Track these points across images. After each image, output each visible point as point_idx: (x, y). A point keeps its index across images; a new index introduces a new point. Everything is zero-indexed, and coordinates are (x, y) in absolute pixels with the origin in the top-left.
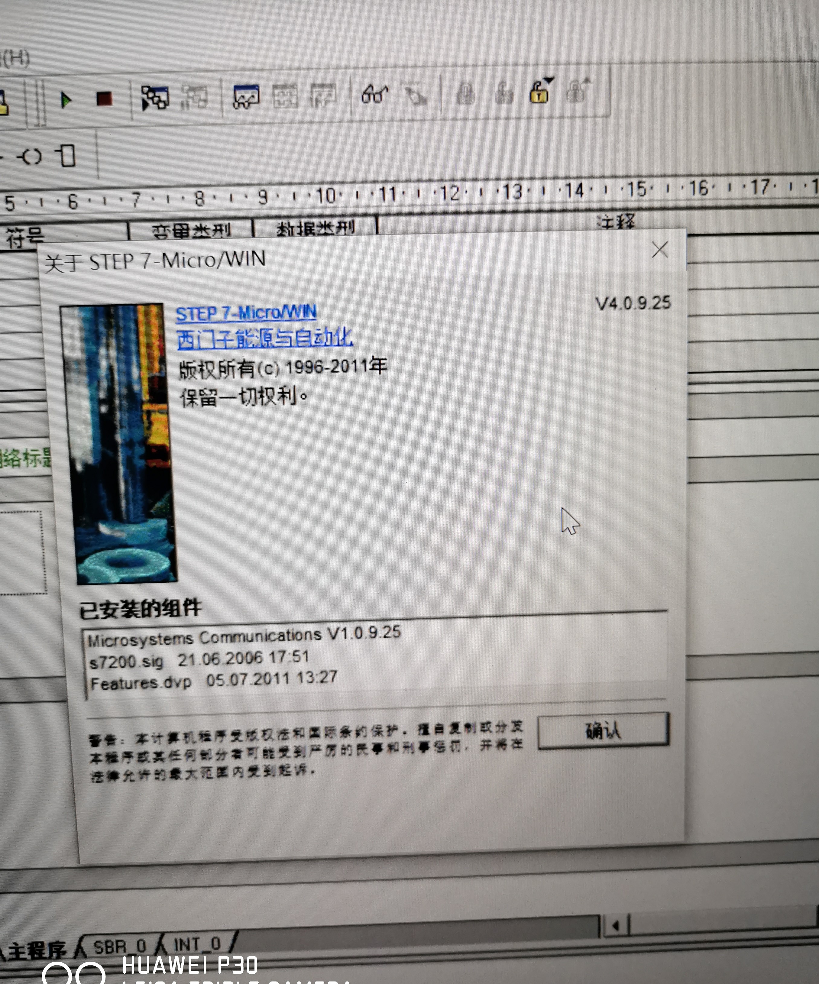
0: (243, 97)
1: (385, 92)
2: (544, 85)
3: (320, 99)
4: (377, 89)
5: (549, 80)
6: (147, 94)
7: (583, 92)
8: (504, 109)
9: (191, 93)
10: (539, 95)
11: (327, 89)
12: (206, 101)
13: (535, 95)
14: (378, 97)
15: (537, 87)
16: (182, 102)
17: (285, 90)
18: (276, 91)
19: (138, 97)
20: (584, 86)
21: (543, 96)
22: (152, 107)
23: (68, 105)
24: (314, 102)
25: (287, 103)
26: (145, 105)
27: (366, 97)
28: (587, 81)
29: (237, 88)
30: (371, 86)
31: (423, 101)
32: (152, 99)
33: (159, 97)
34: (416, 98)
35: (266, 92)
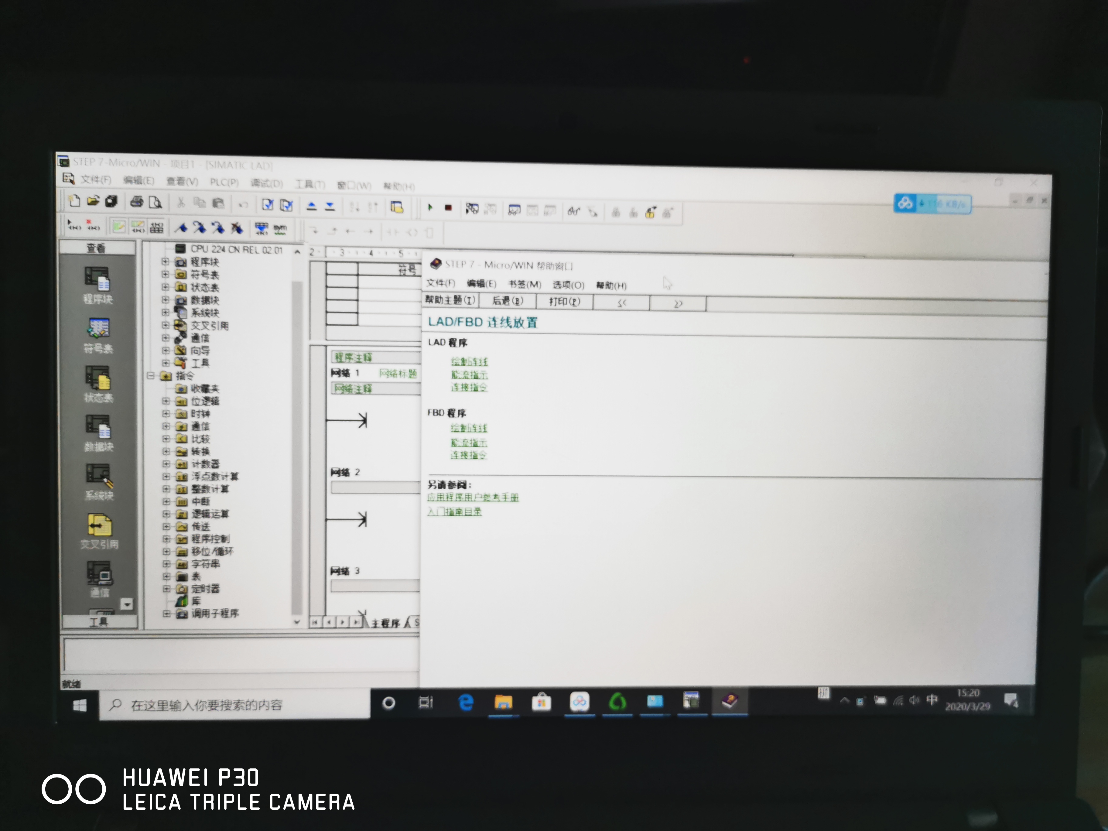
0: (513, 210)
1: (579, 210)
2: (652, 210)
3: (548, 212)
4: (575, 209)
5: (655, 208)
6: (469, 207)
7: (670, 214)
8: (634, 220)
9: (489, 207)
10: (650, 214)
11: (552, 208)
12: (496, 212)
13: (648, 214)
14: (575, 212)
15: (649, 210)
16: (485, 211)
17: (533, 208)
18: (528, 208)
19: (465, 208)
20: (672, 212)
21: (652, 215)
22: (471, 213)
23: (431, 210)
24: (546, 213)
25: (533, 214)
26: (467, 211)
27: (570, 212)
28: (672, 209)
29: (511, 206)
30: (572, 208)
31: (596, 215)
32: (471, 209)
33: (474, 209)
34: (593, 214)
35: (523, 207)
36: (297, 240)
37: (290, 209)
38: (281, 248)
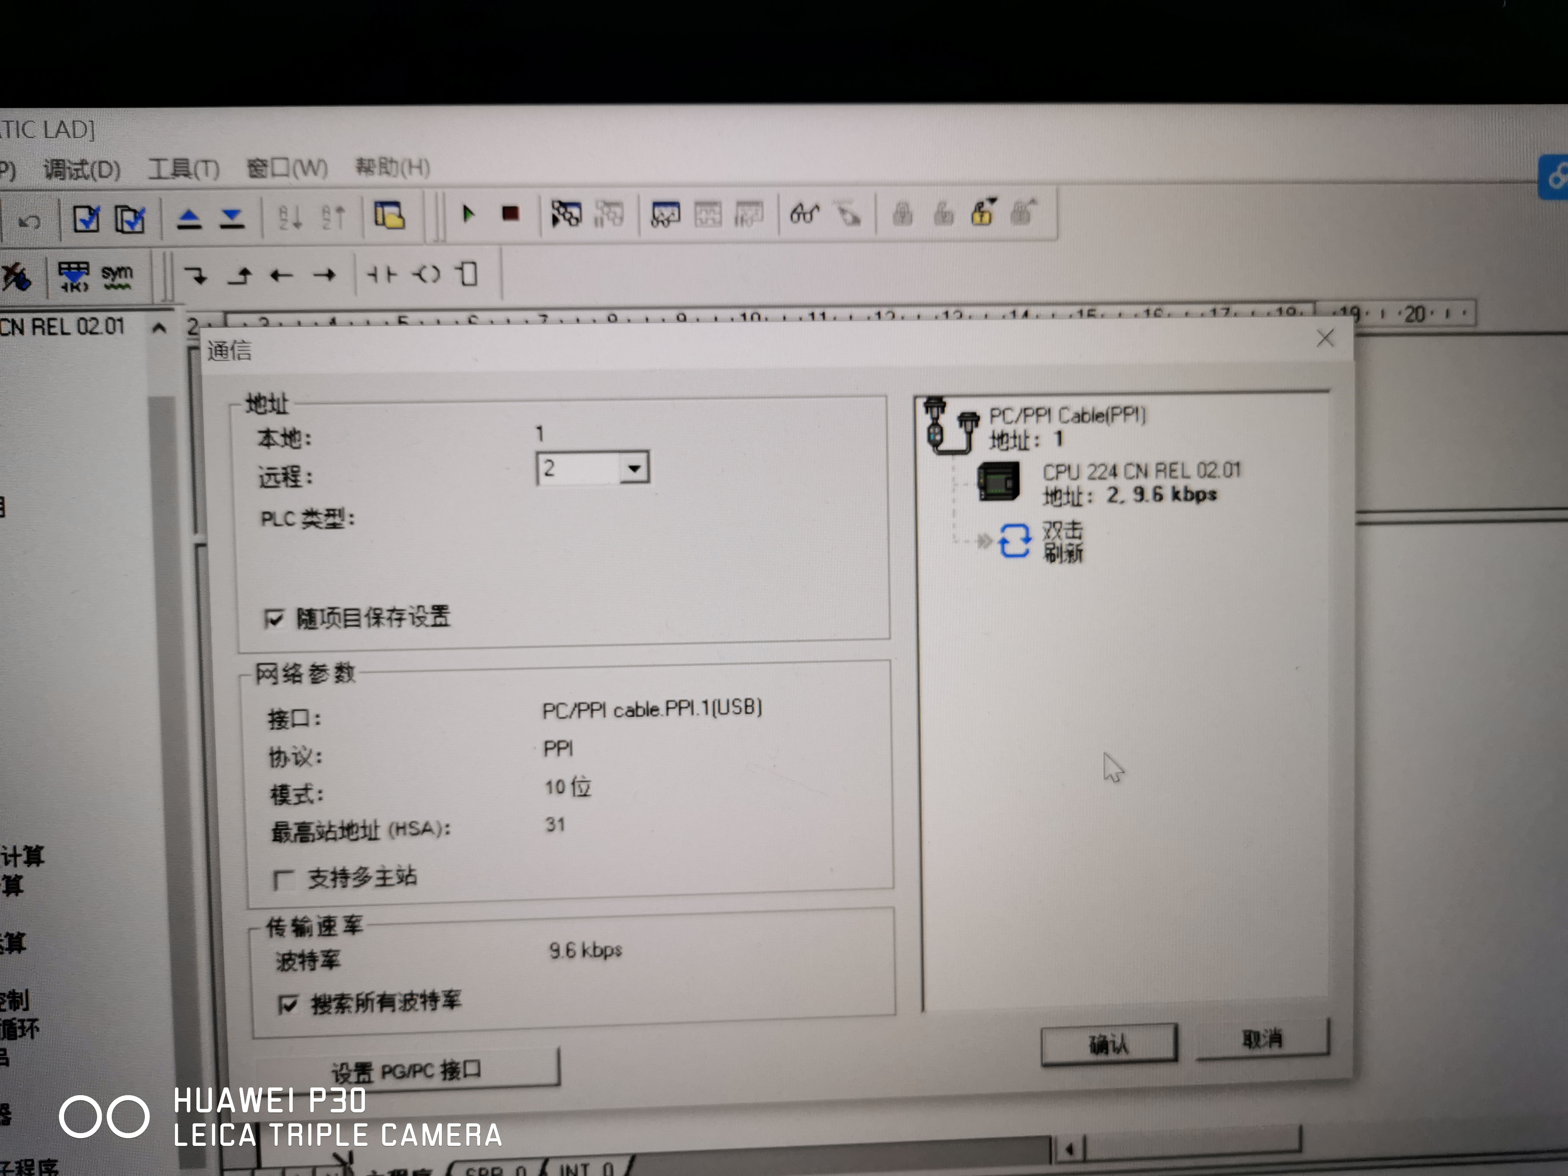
0: (662, 214)
1: (816, 211)
2: (987, 206)
3: (745, 218)
4: (807, 207)
5: (993, 200)
6: (558, 210)
7: (1028, 214)
8: (945, 230)
9: (606, 209)
10: (982, 216)
11: (754, 208)
12: (622, 219)
13: (977, 216)
14: (808, 216)
15: (979, 206)
16: (596, 220)
17: (708, 208)
18: (698, 209)
19: (548, 213)
20: (1031, 208)
21: (986, 217)
22: (563, 223)
23: (471, 220)
24: (739, 220)
25: (710, 222)
26: (555, 220)
27: (795, 216)
28: (1033, 201)
29: (656, 204)
30: (801, 205)
31: (856, 220)
32: (564, 215)
33: (571, 213)
34: (849, 217)
35: (687, 209)
36: (158, 299)
37: (138, 228)
38: (121, 320)
